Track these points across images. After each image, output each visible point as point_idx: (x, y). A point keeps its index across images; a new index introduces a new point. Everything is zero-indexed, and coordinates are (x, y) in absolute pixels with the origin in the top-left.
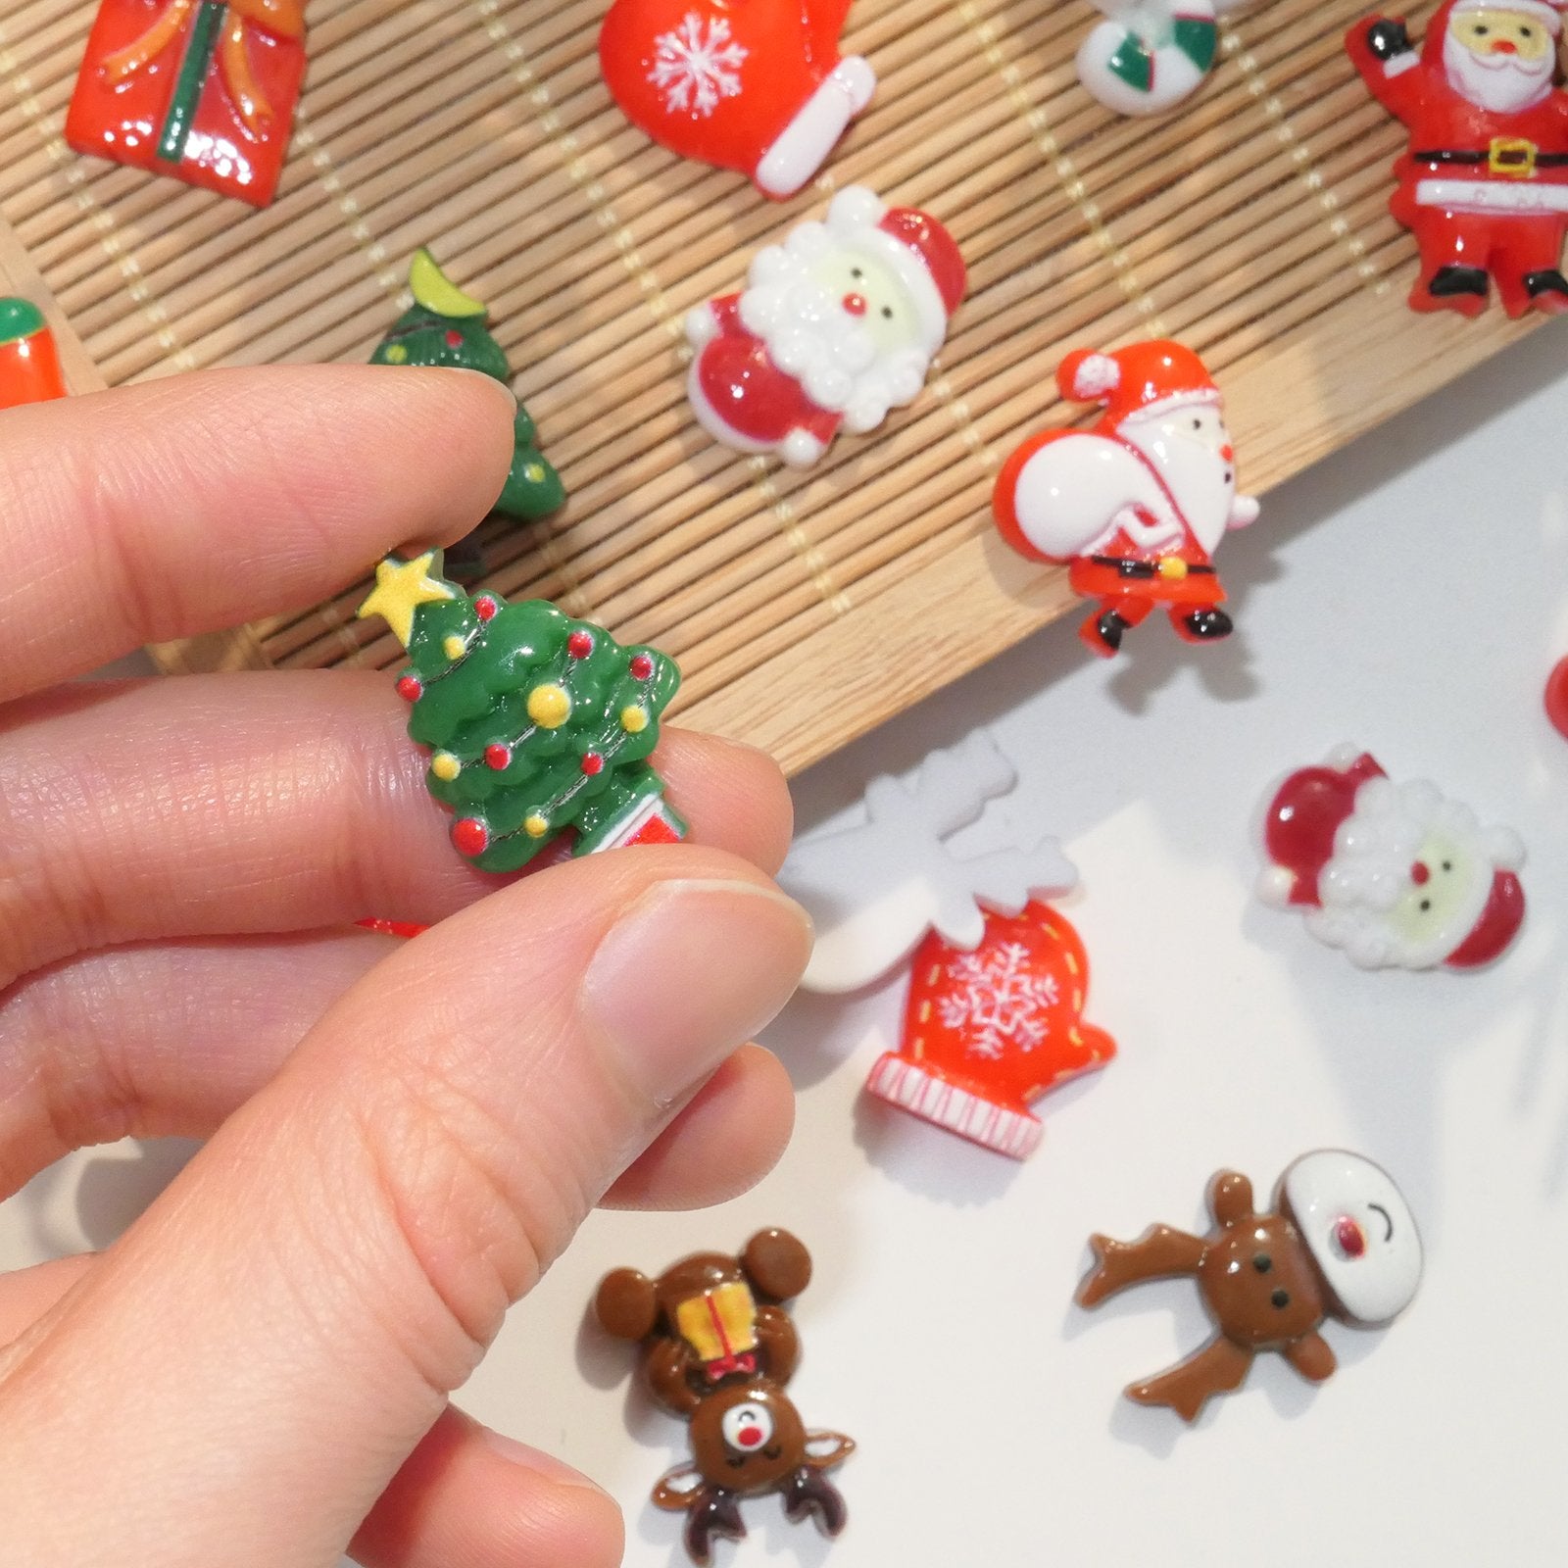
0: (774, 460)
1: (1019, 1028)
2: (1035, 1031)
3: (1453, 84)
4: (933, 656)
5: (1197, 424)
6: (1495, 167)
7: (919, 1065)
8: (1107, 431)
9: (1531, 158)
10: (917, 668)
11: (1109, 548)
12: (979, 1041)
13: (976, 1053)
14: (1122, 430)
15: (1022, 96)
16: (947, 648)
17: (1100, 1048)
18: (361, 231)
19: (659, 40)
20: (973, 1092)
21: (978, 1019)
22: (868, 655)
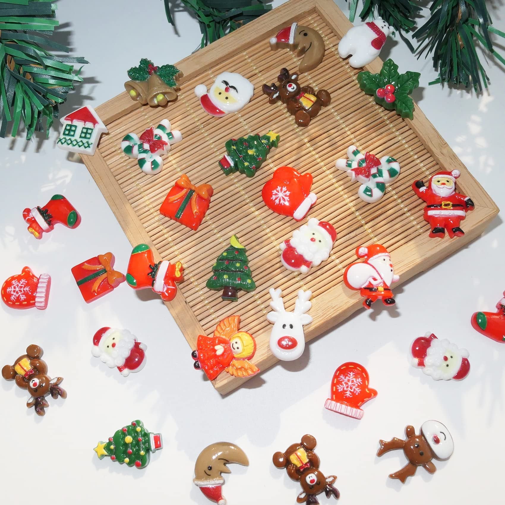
0: (299, 273)
1: (354, 390)
2: (358, 390)
3: (434, 192)
4: (332, 310)
5: (384, 260)
6: (443, 207)
7: (334, 401)
8: (366, 262)
9: (451, 205)
10: (329, 312)
11: (367, 286)
12: (347, 394)
13: (346, 396)
14: (369, 262)
15: (348, 201)
16: (335, 308)
17: (373, 393)
18: (215, 231)
19: (273, 191)
20: (347, 405)
21: (345, 389)
22: (318, 310)
